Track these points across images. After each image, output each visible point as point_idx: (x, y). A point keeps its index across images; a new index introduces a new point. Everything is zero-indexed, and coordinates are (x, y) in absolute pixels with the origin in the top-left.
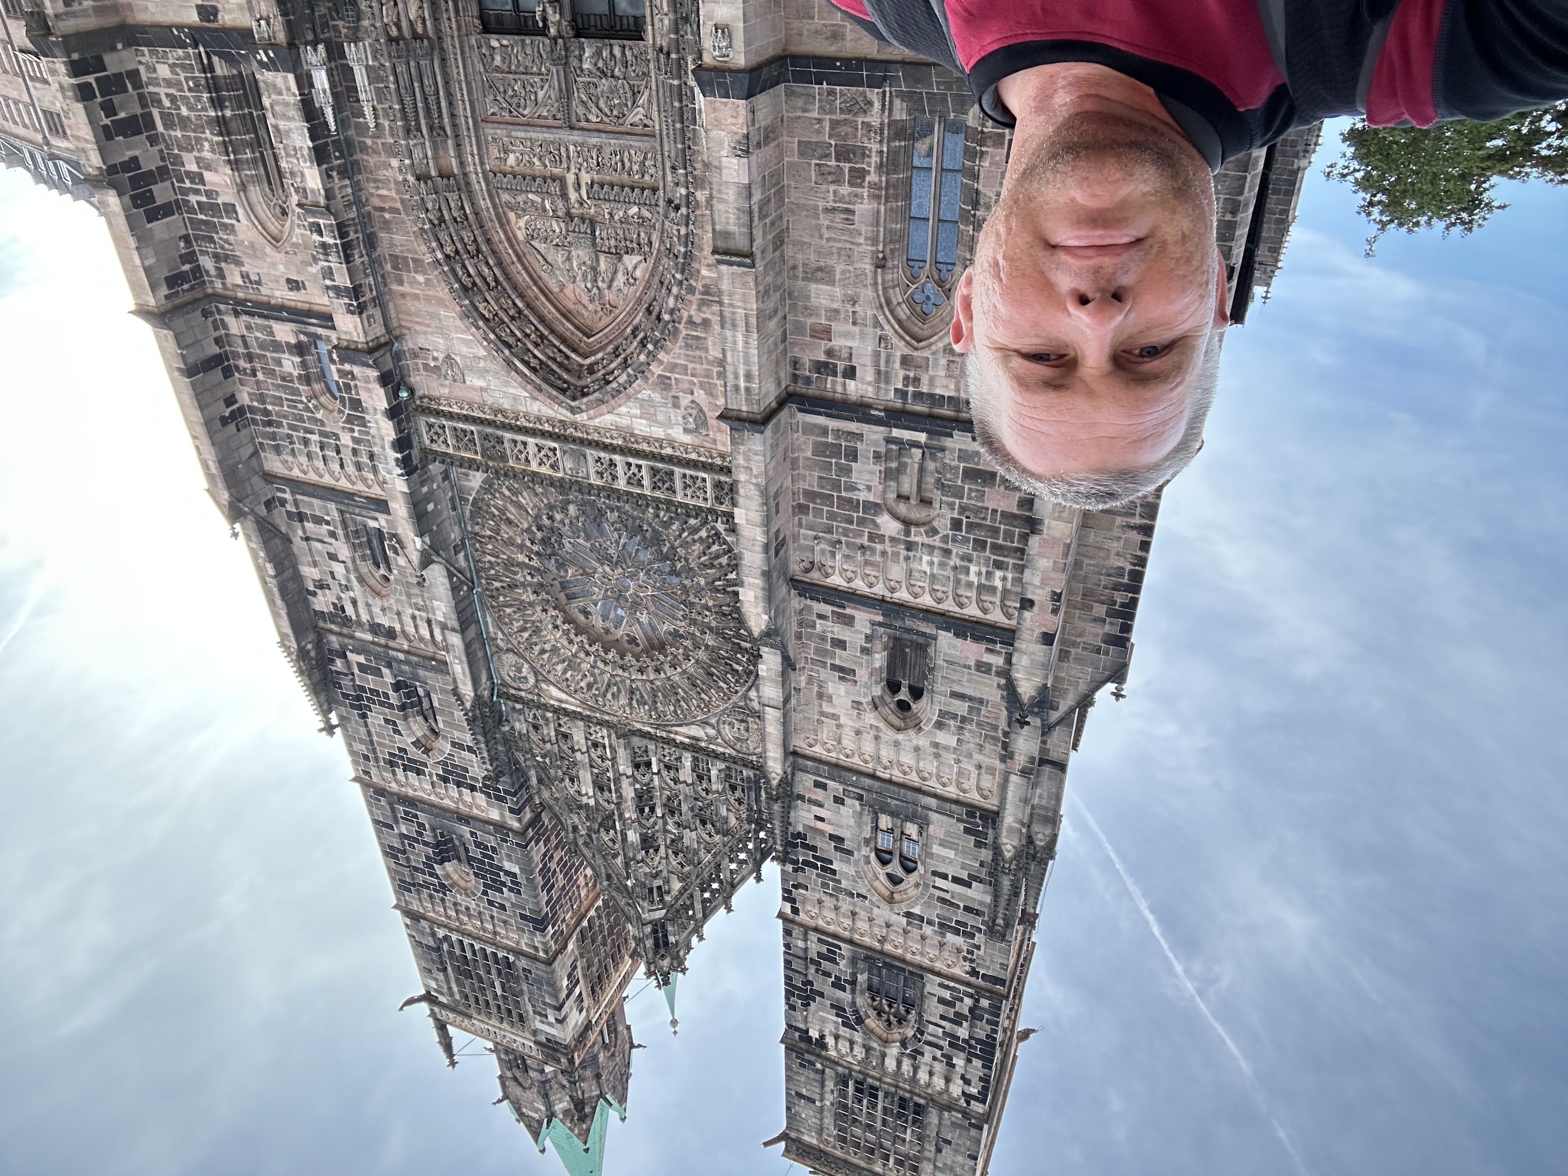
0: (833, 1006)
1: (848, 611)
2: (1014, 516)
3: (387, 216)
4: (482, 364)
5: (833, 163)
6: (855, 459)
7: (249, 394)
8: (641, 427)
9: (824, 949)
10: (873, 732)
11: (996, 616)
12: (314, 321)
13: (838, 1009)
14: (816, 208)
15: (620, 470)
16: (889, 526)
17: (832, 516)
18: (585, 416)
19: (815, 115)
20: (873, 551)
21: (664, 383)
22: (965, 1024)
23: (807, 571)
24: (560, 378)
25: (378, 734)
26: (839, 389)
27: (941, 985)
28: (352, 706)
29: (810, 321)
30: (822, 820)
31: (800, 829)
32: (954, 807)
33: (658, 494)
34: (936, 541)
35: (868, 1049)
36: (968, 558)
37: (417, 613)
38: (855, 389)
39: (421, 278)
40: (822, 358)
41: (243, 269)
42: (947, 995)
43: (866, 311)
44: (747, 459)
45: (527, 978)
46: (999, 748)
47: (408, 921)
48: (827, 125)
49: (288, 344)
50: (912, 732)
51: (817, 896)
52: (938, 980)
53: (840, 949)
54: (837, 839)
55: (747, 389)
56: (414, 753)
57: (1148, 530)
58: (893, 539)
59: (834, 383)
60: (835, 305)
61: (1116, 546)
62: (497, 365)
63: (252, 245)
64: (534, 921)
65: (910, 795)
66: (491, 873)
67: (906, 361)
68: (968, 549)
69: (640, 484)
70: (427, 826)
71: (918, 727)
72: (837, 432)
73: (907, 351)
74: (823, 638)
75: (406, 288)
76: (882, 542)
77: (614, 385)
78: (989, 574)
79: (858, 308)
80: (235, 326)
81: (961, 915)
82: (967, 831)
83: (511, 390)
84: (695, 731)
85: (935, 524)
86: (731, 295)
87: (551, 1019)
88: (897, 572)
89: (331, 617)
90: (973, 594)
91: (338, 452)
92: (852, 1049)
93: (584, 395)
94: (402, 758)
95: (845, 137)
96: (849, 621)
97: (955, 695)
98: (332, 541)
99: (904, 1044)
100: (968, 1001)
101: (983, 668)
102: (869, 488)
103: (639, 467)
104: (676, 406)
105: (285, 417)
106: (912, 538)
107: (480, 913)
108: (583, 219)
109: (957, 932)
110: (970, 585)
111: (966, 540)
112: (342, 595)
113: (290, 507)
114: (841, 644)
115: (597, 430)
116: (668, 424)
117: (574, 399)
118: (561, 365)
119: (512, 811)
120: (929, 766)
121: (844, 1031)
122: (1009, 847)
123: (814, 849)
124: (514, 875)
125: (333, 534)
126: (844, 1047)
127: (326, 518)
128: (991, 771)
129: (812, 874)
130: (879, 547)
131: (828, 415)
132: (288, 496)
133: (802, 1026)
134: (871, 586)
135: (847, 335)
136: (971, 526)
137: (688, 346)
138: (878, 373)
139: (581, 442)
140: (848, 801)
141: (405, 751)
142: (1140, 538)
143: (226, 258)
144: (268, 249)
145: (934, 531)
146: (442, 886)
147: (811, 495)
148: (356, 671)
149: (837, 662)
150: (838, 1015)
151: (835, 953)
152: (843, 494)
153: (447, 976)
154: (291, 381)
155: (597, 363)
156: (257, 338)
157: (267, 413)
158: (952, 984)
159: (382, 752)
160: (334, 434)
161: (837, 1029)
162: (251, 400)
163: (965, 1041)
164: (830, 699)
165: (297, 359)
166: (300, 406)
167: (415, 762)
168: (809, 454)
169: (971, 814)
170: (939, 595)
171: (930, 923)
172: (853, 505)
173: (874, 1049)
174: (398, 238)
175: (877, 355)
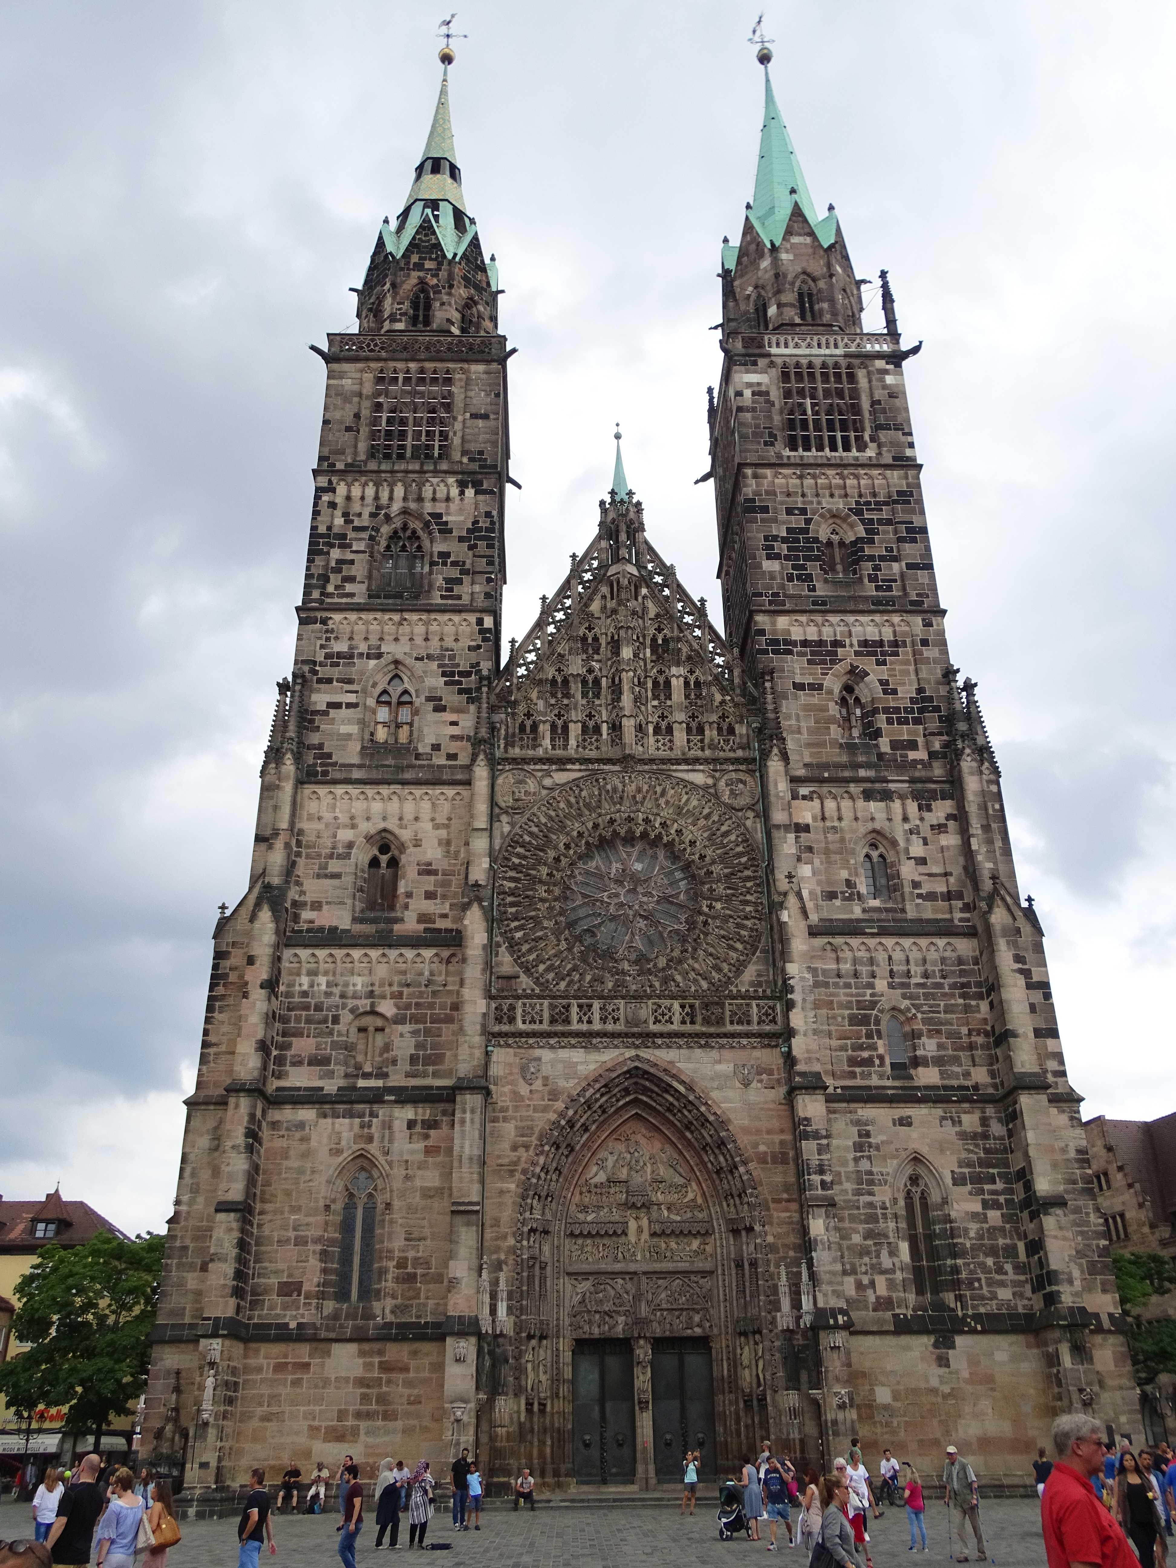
0: (450, 531)
1: (422, 927)
2: (294, 1035)
3: (785, 1196)
4: (715, 1084)
5: (419, 1271)
6: (412, 1056)
7: (979, 1012)
8: (577, 1055)
9: (457, 590)
10: (405, 822)
11: (304, 953)
12: (890, 1092)
13: (446, 530)
14: (432, 1239)
15: (596, 1017)
16: (387, 1008)
17: (431, 1006)
18: (627, 1055)
19: (431, 1302)
20: (400, 985)
21: (554, 1095)
22: (333, 564)
23: (453, 955)
24: (651, 1081)
25: (908, 672)
26: (420, 1111)
27: (352, 595)
28: (930, 699)
29: (440, 1159)
30: (454, 723)
31: (472, 708)
32: (338, 776)
33: (564, 1002)
34: (351, 1003)
35: (420, 499)
36: (328, 994)
37: (836, 824)
38: (409, 1113)
39: (762, 1148)
40: (432, 1132)
41: (957, 1129)
42: (349, 588)
43: (398, 1172)
44: (471, 1055)
45: (771, 435)
46: (304, 839)
47: (908, 452)
48: (422, 1295)
49: (926, 1065)
50: (373, 831)
51: (460, 644)
52: (356, 600)
53: (442, 597)
54: (440, 709)
55: (464, 1112)
56: (867, 664)
57: (205, 1045)
58: (383, 997)
59: (424, 1114)
60: (420, 1173)
61: (225, 1028)
62: (701, 1085)
63: (942, 1151)
64: (753, 510)
65: (375, 775)
66: (797, 549)
67: (370, 1139)
68: (328, 1002)
69: (580, 1006)
70: (866, 580)
71: (369, 838)
72: (425, 1075)
73: (369, 1147)
74: (444, 897)
75: (777, 1138)
76: (392, 993)
77: (597, 1086)
78: (312, 985)
79: (404, 1173)
80: (980, 1075)
81: (335, 673)
82: (329, 755)
83: (690, 1066)
84: (561, 777)
85: (351, 1017)
86: (471, 1181)
87: (748, 393)
88: (382, 971)
89: (933, 796)
90: (323, 966)
91: (891, 971)
92: (434, 492)
93: (628, 1072)
94: (883, 654)
95: (409, 1289)
96: (423, 918)
97: (336, 876)
98: (917, 878)
99: (388, 517)
100: (330, 589)
101: (317, 906)
102: (402, 1035)
103: (580, 1020)
104: (546, 1078)
105: (944, 995)
106: (368, 1002)
107: (817, 495)
108: (634, 1206)
109: (339, 655)
110: (326, 973)
111: (329, 1010)
112: (918, 822)
113: (960, 904)
114: (430, 895)
115: (616, 1047)
116: (553, 1063)
117: (636, 1068)
118: (653, 1091)
119: (762, 632)
120: (359, 806)
121: (440, 508)
122: (288, 762)
123: (460, 691)
124: (769, 557)
125: (916, 885)
126: (442, 492)
127: (920, 901)
128: (310, 818)
129: (464, 666)
130: (395, 988)
131: (430, 1088)
132: (958, 915)
133: (481, 497)
134: (401, 955)
135: (412, 1152)
136: (325, 1021)
137: (531, 1128)
138: (390, 1128)
139: (627, 1035)
140: (428, 750)
141: (879, 663)
142: (209, 1038)
143: (975, 1136)
144: (924, 1150)
145: (352, 1011)
146: (858, 512)
147: (449, 1020)
148: (920, 740)
149: (432, 878)
150: (446, 523)
151: (447, 590)
152: (421, 1026)
153: (872, 395)
154: (929, 1031)
155: (623, 1097)
156: (960, 1065)
157: (964, 996)
158: (344, 600)
159: (907, 653)
160: (893, 988)
161: (448, 507)
162: (978, 1006)
163: (332, 546)
164: (440, 844)
165: (918, 1053)
166: (926, 1008)
167: (869, 654)
168: (448, 1053)
169: (325, 773)
170: (348, 960)
171: (361, 655)
172: (415, 1019)
173: (414, 501)
174: (779, 1179)
175: (391, 1141)
